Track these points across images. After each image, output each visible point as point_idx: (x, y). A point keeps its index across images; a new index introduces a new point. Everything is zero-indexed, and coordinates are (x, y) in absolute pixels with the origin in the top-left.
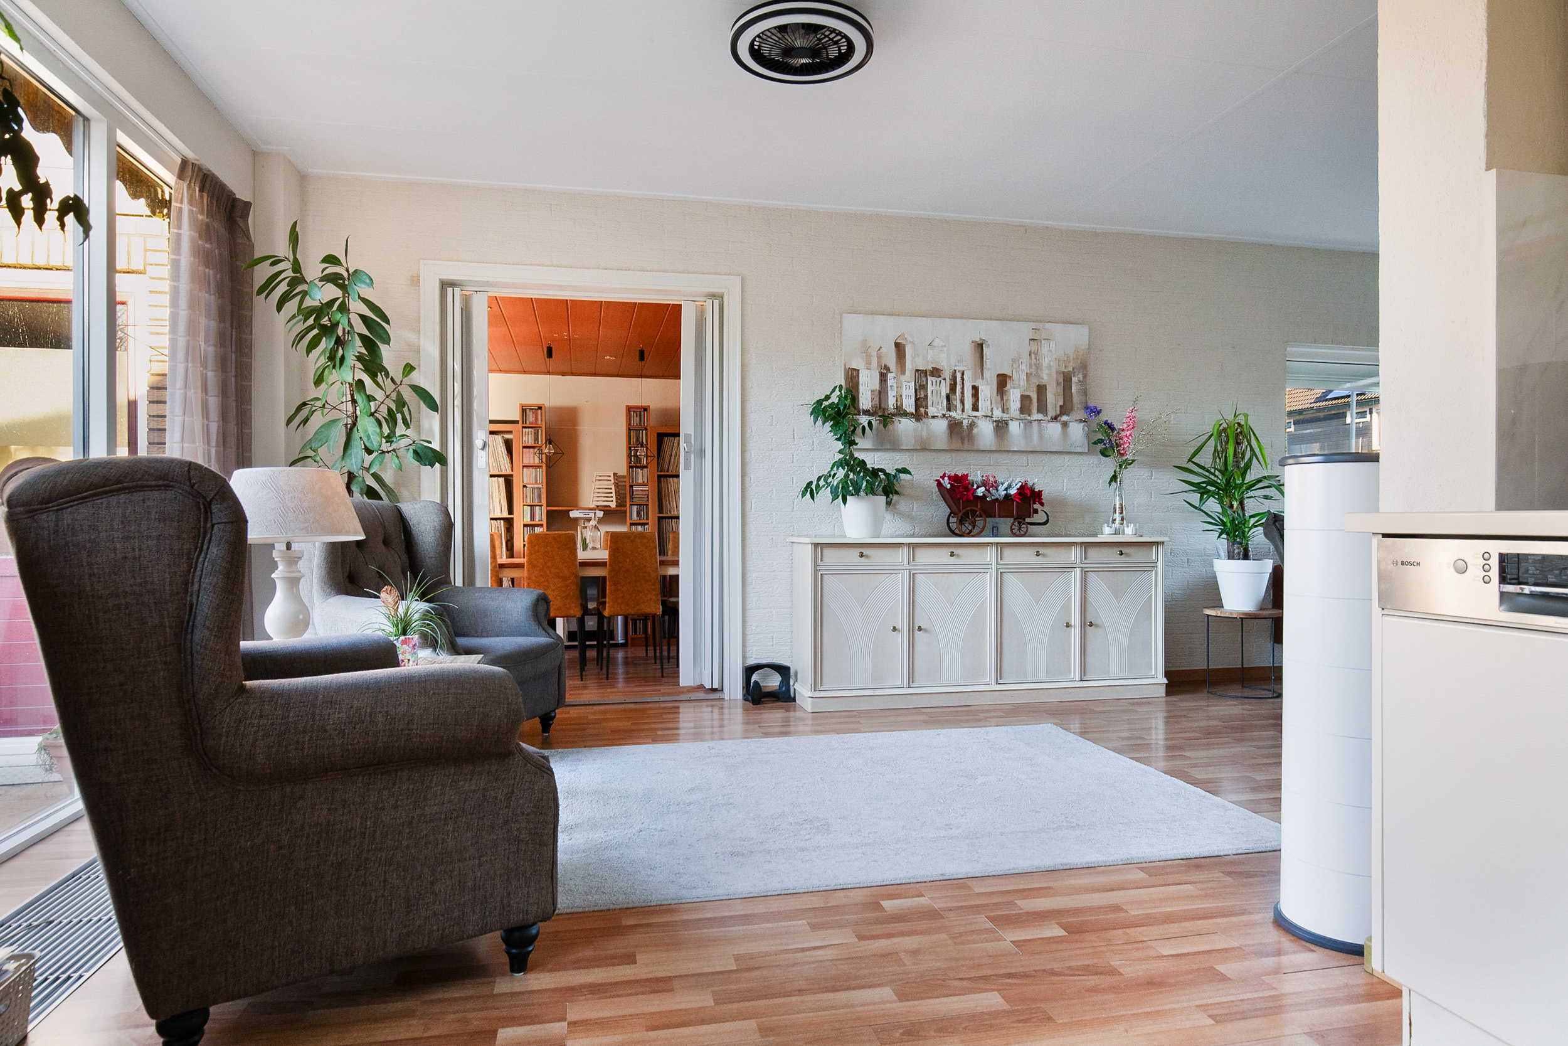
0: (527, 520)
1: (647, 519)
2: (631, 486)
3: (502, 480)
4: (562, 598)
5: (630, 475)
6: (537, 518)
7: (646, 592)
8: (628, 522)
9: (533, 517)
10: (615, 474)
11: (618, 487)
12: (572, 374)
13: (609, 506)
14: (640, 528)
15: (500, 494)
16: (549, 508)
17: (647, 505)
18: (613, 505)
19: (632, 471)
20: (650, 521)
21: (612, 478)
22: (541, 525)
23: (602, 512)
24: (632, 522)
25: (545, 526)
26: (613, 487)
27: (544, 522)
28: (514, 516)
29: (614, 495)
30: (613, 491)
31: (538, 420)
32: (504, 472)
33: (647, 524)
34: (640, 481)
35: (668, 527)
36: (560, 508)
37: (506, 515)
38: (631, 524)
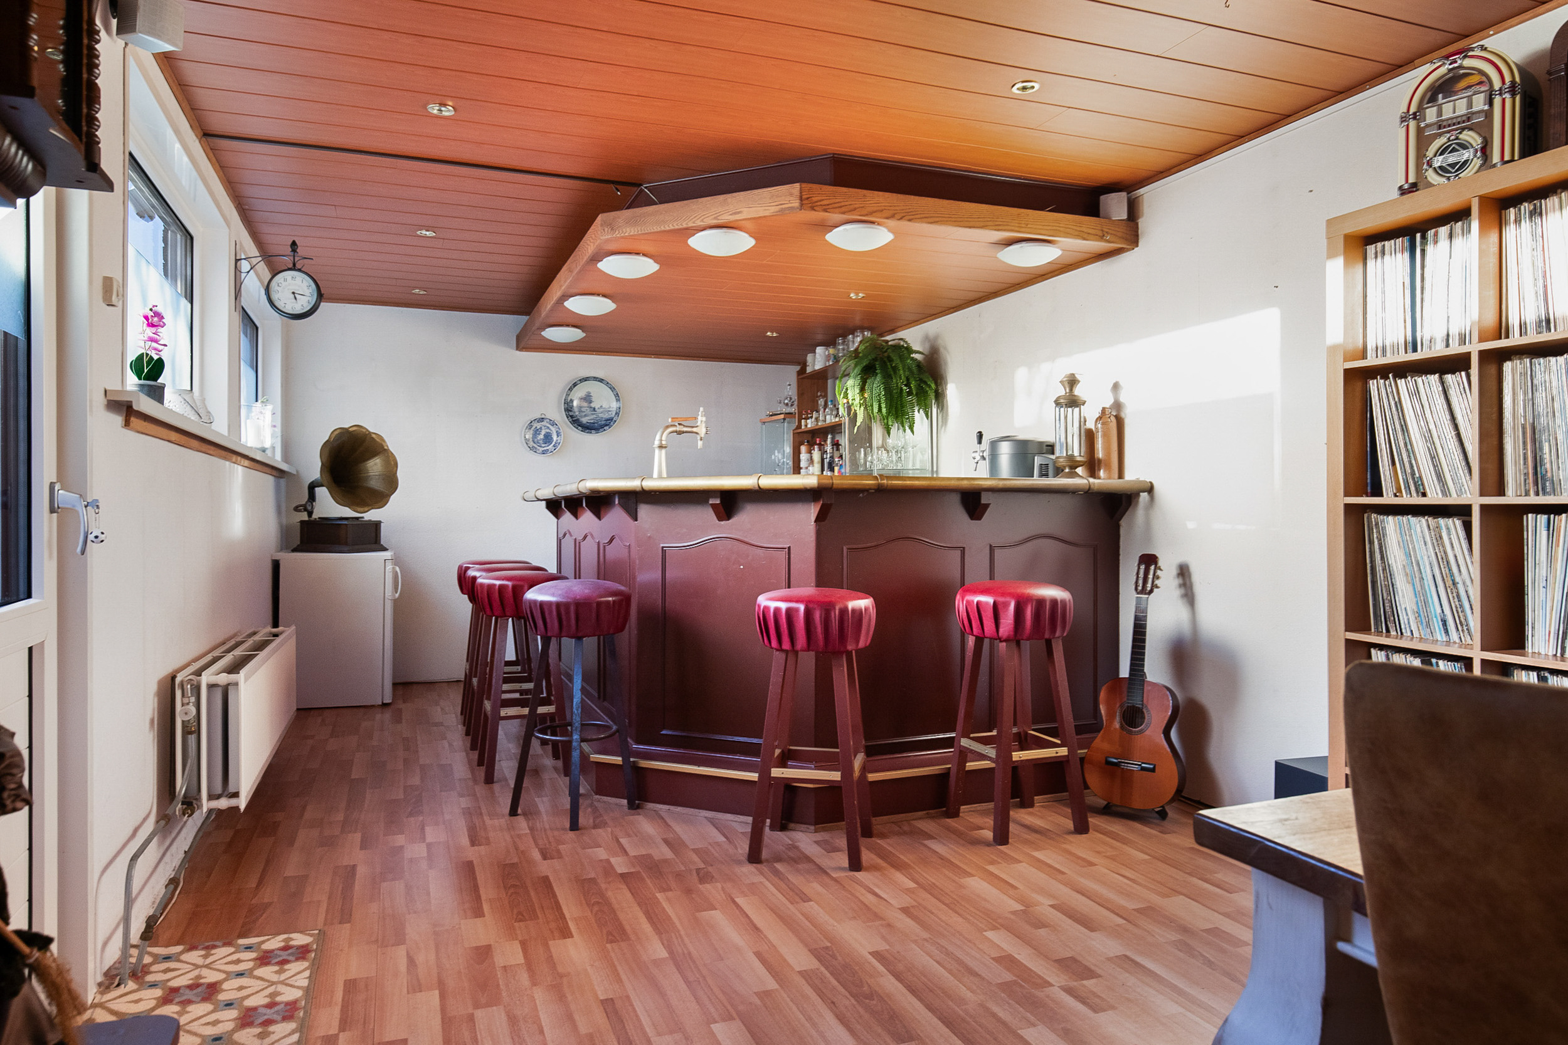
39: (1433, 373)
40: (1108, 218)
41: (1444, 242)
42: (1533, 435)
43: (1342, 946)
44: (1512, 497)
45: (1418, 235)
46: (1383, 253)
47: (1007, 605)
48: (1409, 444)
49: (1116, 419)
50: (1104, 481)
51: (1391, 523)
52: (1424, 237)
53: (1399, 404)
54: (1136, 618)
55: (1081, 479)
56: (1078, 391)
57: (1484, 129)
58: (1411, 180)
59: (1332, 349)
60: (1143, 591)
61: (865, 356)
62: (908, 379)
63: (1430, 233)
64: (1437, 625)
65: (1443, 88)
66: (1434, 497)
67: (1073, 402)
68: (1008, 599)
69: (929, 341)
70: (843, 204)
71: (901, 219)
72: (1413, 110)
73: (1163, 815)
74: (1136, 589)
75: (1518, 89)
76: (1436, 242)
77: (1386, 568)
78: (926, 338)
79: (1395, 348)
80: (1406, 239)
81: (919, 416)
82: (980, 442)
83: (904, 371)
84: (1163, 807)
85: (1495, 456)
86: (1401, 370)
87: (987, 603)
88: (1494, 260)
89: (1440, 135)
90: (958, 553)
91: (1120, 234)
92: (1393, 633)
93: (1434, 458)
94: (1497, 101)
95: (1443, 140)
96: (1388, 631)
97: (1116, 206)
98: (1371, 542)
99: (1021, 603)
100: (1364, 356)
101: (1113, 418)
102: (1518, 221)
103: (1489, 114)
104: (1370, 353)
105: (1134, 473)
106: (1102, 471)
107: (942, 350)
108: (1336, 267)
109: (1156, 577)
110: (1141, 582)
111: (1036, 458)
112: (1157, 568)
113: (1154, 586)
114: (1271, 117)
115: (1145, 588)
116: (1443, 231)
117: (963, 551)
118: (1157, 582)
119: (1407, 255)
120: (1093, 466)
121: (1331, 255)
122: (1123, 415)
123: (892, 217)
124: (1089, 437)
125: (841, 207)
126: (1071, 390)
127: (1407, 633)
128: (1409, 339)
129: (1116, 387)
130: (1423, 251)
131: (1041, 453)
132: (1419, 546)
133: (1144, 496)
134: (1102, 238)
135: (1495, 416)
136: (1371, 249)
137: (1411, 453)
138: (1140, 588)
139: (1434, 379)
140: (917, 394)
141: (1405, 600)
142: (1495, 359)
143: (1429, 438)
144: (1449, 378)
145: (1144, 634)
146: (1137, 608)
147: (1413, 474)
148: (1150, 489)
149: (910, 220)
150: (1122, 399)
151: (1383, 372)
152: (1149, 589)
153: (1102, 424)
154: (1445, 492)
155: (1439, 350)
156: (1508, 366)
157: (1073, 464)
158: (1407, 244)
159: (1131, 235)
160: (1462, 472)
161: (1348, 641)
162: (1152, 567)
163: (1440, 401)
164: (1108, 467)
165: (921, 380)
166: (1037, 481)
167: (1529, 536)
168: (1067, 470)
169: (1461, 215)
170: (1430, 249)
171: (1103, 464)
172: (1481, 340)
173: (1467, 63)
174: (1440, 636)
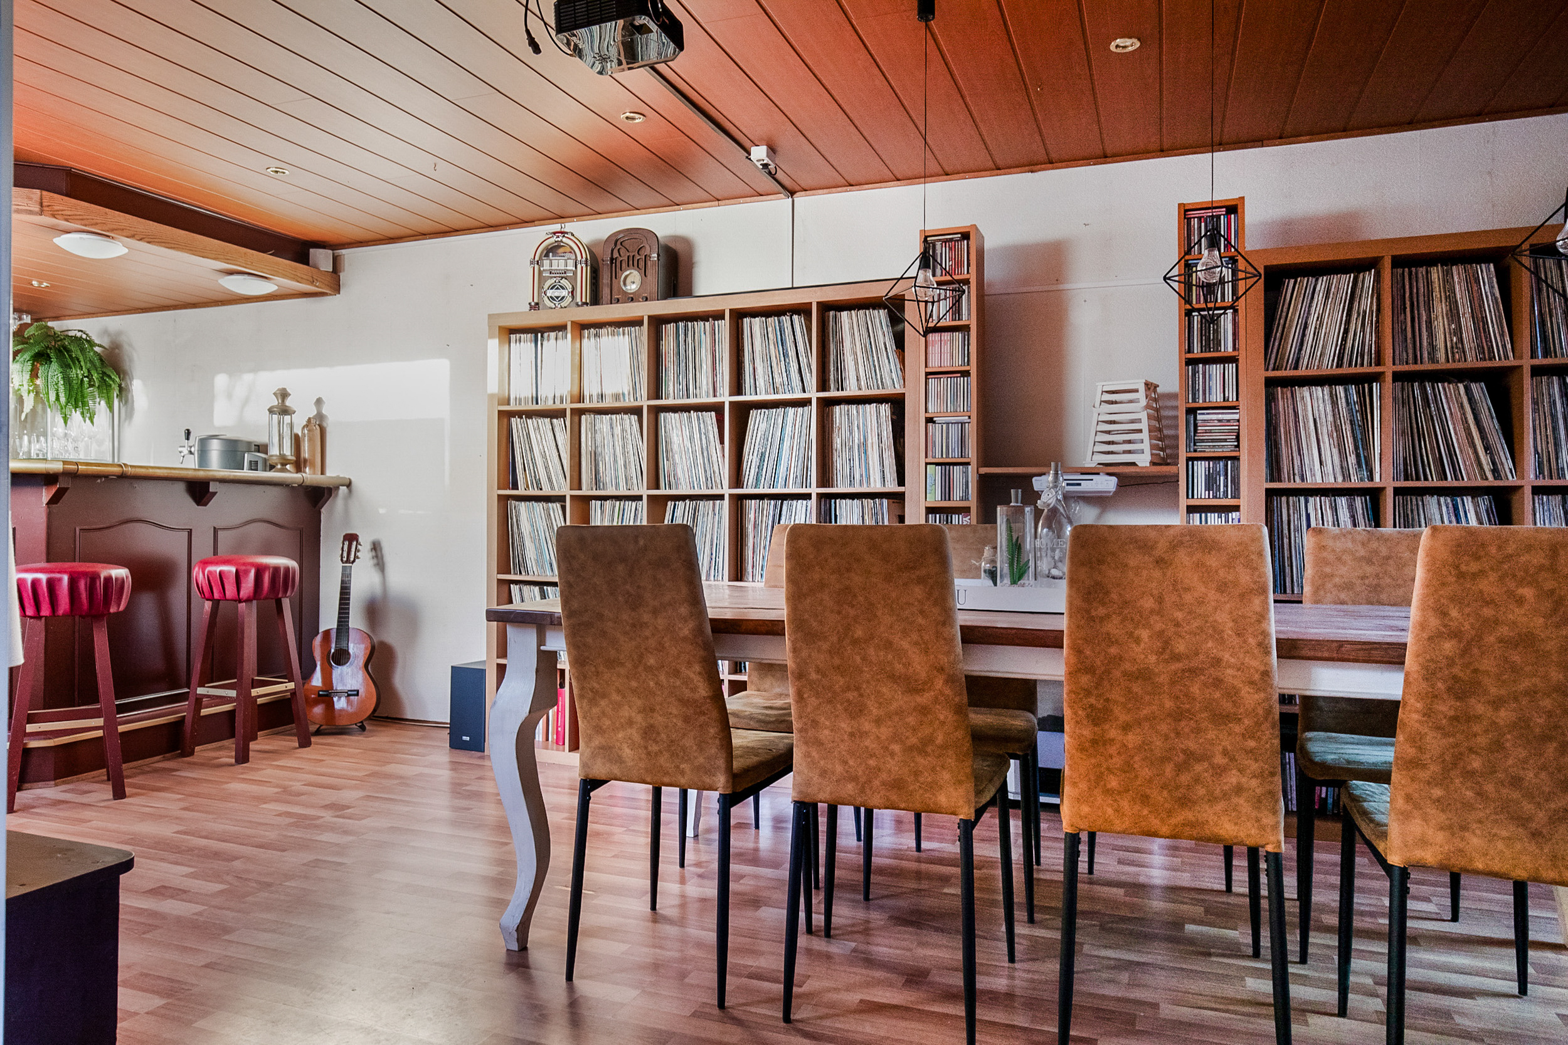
0: (935, 498)
1: (1236, 495)
2: (1191, 411)
3: (885, 409)
4: (911, 748)
5: (1191, 385)
6: (957, 493)
7: (1219, 760)
8: (1183, 502)
9: (947, 493)
10: (1150, 387)
11: (1159, 419)
12: (1051, 162)
13: (1134, 464)
14: (1213, 519)
15: (880, 440)
16: (983, 470)
17: (1236, 459)
18: (1143, 460)
19: (1194, 373)
20: (1243, 502)
21: (1141, 395)
22: (966, 511)
23: (1114, 479)
24: (1192, 502)
25: (974, 511)
26: (1144, 416)
27: (973, 502)
28: (907, 489)
29: (1145, 435)
30: (1144, 426)
31: (962, 265)
32: (889, 390)
33: (1237, 508)
34: (1216, 397)
35: (1294, 518)
36: (1011, 470)
37: (892, 486)
38: (1191, 509)
39: (547, 417)
40: (316, 267)
41: (553, 341)
42: (595, 457)
43: (542, 648)
44: (585, 491)
45: (539, 335)
46: (520, 341)
47: (247, 572)
48: (533, 459)
49: (319, 426)
50: (309, 476)
51: (522, 506)
52: (542, 336)
53: (528, 434)
54: (343, 582)
55: (290, 475)
56: (289, 402)
57: (573, 280)
58: (536, 300)
59: (491, 396)
60: (348, 561)
61: (37, 343)
62: (89, 371)
63: (546, 335)
64: (548, 566)
65: (552, 250)
66: (546, 491)
67: (285, 411)
68: (249, 567)
69: (109, 335)
70: (85, 217)
71: (140, 240)
72: (537, 259)
73: (363, 728)
74: (342, 560)
75: (589, 262)
76: (548, 340)
77: (520, 534)
78: (106, 332)
79: (526, 402)
80: (533, 335)
81: (101, 407)
82: (188, 439)
83: (85, 363)
84: (362, 722)
85: (577, 469)
86: (530, 414)
87: (230, 572)
88: (578, 358)
89: (551, 278)
90: (186, 534)
91: (326, 282)
92: (523, 573)
93: (546, 468)
94: (579, 266)
95: (553, 281)
96: (520, 573)
97: (322, 258)
98: (512, 519)
99: (260, 570)
100: (509, 404)
101: (317, 427)
102: (589, 337)
103: (575, 273)
104: (512, 401)
105: (334, 471)
106: (307, 469)
107: (126, 347)
108: (493, 344)
109: (357, 550)
110: (345, 554)
111: (246, 455)
112: (358, 543)
113: (356, 557)
114: (447, 229)
115: (348, 560)
116: (553, 335)
117: (190, 532)
118: (358, 554)
119: (533, 345)
120: (299, 465)
121: (491, 337)
122: (325, 424)
123: (132, 236)
124: (297, 441)
125: (82, 220)
126: (283, 401)
127: (531, 573)
128: (534, 395)
129: (319, 402)
130: (542, 344)
131: (249, 451)
132: (538, 520)
133: (343, 489)
134: (312, 283)
135: (577, 446)
136: (513, 337)
137: (534, 464)
138: (345, 559)
139: (547, 420)
140: (98, 387)
141: (530, 553)
142: (579, 413)
143: (544, 456)
144: (555, 421)
145: (349, 594)
146: (343, 574)
147: (535, 477)
148: (349, 485)
149: (149, 242)
150: (324, 412)
151: (519, 414)
152: (352, 559)
153: (309, 431)
154: (552, 488)
155: (549, 405)
156: (583, 417)
157: (284, 462)
158: (533, 338)
159: (334, 282)
160: (561, 476)
161: (499, 580)
162: (355, 543)
163: (550, 434)
164: (313, 465)
165: (104, 373)
166: (246, 473)
167: (592, 513)
168: (279, 466)
169: (562, 328)
170: (545, 343)
171: (308, 463)
172: (572, 402)
173: (564, 240)
174: (549, 573)
